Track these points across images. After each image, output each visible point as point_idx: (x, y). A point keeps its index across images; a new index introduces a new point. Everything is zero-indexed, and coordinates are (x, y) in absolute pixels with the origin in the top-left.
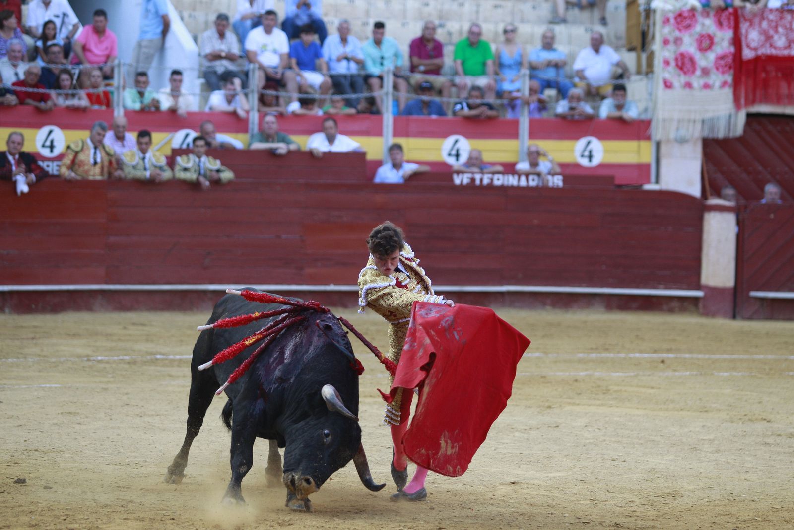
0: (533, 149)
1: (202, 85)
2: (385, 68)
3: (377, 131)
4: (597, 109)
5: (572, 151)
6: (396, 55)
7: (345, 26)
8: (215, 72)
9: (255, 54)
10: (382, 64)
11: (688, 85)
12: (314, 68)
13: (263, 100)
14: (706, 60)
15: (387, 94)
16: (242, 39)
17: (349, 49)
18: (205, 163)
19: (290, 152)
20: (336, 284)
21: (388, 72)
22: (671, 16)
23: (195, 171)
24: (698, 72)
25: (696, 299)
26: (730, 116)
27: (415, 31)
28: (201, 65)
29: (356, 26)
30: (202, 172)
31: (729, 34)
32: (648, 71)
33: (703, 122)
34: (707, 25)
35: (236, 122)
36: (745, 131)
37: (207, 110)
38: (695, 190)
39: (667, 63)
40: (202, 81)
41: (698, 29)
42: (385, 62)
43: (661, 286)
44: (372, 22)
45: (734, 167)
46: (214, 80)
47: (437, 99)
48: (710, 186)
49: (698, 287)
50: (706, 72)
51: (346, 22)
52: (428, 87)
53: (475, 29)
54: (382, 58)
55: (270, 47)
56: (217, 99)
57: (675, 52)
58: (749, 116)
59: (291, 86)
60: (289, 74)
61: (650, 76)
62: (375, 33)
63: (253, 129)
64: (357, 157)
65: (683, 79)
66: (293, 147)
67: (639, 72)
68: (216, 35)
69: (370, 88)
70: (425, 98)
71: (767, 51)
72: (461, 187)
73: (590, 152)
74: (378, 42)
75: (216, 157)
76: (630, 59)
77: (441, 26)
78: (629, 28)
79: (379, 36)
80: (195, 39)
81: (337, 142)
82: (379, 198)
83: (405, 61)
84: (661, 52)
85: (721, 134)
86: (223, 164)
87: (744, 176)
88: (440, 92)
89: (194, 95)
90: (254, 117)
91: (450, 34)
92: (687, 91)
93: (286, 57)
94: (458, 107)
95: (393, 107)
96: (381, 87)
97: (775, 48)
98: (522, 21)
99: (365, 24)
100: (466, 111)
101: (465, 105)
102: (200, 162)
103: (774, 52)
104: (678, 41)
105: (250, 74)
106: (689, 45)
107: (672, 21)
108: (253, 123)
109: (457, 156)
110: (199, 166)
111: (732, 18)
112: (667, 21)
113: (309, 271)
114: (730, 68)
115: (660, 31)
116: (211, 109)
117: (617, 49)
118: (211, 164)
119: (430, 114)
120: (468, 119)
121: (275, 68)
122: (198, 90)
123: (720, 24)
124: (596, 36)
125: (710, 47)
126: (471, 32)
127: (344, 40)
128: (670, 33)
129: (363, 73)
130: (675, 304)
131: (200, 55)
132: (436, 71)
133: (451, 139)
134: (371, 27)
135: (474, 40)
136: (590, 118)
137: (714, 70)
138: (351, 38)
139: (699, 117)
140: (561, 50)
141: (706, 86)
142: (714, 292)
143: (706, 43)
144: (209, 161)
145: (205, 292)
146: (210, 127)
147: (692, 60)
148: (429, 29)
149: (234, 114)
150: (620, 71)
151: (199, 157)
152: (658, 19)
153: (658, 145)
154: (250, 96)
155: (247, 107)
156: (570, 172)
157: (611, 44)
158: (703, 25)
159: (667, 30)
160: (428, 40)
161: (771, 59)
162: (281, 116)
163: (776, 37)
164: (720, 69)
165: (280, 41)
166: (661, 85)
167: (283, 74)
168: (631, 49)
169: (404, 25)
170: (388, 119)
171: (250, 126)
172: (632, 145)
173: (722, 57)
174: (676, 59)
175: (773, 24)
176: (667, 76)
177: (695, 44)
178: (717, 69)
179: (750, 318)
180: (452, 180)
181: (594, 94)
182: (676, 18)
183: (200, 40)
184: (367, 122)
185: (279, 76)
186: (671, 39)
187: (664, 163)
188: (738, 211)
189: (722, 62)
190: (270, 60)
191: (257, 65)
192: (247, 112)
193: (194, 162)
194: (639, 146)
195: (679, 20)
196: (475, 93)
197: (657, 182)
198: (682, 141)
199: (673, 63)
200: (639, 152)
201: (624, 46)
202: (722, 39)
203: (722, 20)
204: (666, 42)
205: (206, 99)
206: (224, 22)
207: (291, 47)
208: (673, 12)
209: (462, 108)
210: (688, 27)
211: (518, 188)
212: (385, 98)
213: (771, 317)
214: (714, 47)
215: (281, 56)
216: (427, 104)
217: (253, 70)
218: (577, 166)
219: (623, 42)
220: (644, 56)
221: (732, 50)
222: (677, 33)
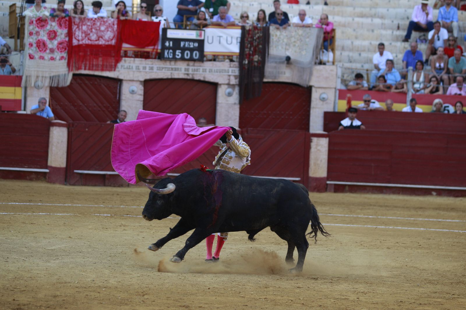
11: (42, 58)
14: (53, 44)
22: (34, 19)
24: (48, 51)
25: (45, 173)
26: (65, 74)
31: (65, 31)
32: (22, 48)
33: (50, 77)
34: (53, 25)
36: (71, 83)
39: (31, 45)
41: (48, 27)
43: (26, 166)
45: (67, 103)
49: (46, 167)
50: (52, 51)
57: (36, 39)
58: (74, 75)
61: (22, 52)
65: (40, 54)
67: (16, 50)
71: (86, 42)
76: (11, 42)
78: (10, 26)
84: (28, 40)
87: (72, 107)
92: (42, 61)
97: (91, 40)
103: (90, 42)
104: (37, 33)
106: (43, 36)
107: (34, 22)
111: (67, 23)
112: (31, 23)
114: (65, 49)
115: (28, 28)
123: (60, 25)
125: (54, 38)
128: (33, 29)
130: (33, 176)
137: (56, 50)
139: (48, 75)
141: (52, 59)
142: (55, 170)
143: (52, 35)
147: (44, 44)
150: (5, 49)
152: (27, 21)
158: (51, 25)
159: (31, 27)
161: (87, 46)
163: (91, 34)
164: (60, 50)
166: (28, 57)
168: (11, 38)
172: (11, 89)
173: (60, 43)
174: (36, 43)
175: (90, 27)
176: (31, 52)
177: (46, 35)
178: (58, 49)
179: (74, 185)
182: (36, 21)
186: (34, 32)
187: (29, 99)
188: (68, 126)
189: (61, 46)
194: (15, 90)
195: (38, 22)
197: (25, 110)
198: (38, 88)
199: (35, 45)
200: (15, 93)
201: (7, 35)
202: (62, 34)
203: (61, 23)
204: (31, 34)
208: (35, 18)
210: (43, 26)
213: (85, 184)
214: (57, 38)
219: (7, 33)
220: (19, 41)
221: (67, 39)
222: (37, 29)
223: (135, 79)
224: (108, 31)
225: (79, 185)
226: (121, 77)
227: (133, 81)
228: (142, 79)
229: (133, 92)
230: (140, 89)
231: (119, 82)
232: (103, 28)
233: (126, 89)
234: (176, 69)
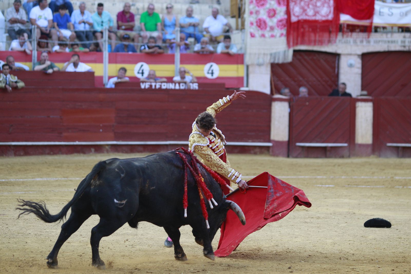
0: (182, 70)
1: (7, 37)
2: (104, 27)
3: (100, 61)
4: (215, 48)
5: (203, 70)
6: (110, 21)
7: (83, 5)
8: (14, 30)
9: (35, 20)
10: (102, 25)
11: (263, 36)
12: (66, 28)
13: (39, 45)
14: (272, 22)
15: (105, 41)
16: (28, 13)
17: (85, 18)
18: (9, 78)
19: (54, 72)
20: (79, 141)
21: (105, 29)
23: (4, 82)
24: (268, 29)
25: (268, 148)
26: (285, 52)
27: (120, 8)
28: (6, 26)
29: (88, 5)
30: (8, 83)
31: (284, 9)
32: (242, 28)
33: (271, 55)
34: (272, 3)
35: (25, 56)
36: (293, 59)
37: (10, 50)
38: (267, 90)
39: (252, 24)
40: (7, 35)
41: (268, 6)
42: (104, 24)
43: (250, 141)
44: (97, 3)
45: (288, 79)
46: (13, 34)
47: (132, 44)
48: (275, 88)
49: (269, 141)
50: (272, 29)
51: (83, 3)
52: (127, 37)
53: (151, 7)
54: (102, 22)
55: (43, 17)
56: (15, 44)
57: (256, 18)
58: (295, 51)
59: (54, 37)
60: (53, 31)
61: (243, 30)
62: (98, 9)
63: (34, 60)
64: (90, 74)
65: (260, 32)
66: (55, 69)
67: (237, 29)
68: (14, 10)
69: (96, 38)
70: (126, 43)
71: (304, 17)
72: (145, 89)
73: (212, 71)
74: (100, 14)
75: (15, 75)
76: (233, 22)
77: (133, 5)
78: (232, 6)
79: (100, 10)
80: (3, 13)
81: (79, 66)
82: (101, 96)
83: (114, 24)
84: (249, 18)
85: (281, 61)
86: (18, 78)
87: (293, 83)
88: (133, 40)
89: (3, 42)
90: (35, 54)
91: (138, 9)
92: (263, 39)
93: (51, 22)
94: (143, 48)
95: (109, 47)
96: (102, 37)
97: (308, 16)
98: (176, 2)
99: (93, 4)
100: (147, 49)
101: (146, 47)
102: (6, 77)
103: (307, 18)
104: (257, 12)
105: (33, 31)
106: (263, 15)
107: (254, 2)
108: (34, 57)
109: (143, 73)
110: (6, 80)
112: (251, 2)
113: (65, 134)
114: (285, 26)
115: (248, 7)
116: (12, 49)
117: (226, 16)
118: (12, 78)
119: (128, 51)
120: (148, 54)
121: (46, 27)
122: (5, 40)
123: (279, 3)
124: (215, 10)
125: (274, 15)
126: (149, 8)
127: (82, 13)
128: (253, 8)
129: (92, 30)
130: (257, 150)
131: (5, 21)
132: (131, 29)
133: (139, 65)
134: (96, 6)
135: (151, 12)
136: (212, 53)
137: (276, 28)
138: (86, 12)
139: (269, 52)
140: (197, 18)
141: (272, 36)
142: (278, 144)
143: (272, 14)
144: (11, 77)
145: (10, 146)
146: (11, 59)
147: (265, 22)
148: (127, 6)
149: (24, 52)
150: (227, 28)
151: (6, 75)
152: (247, 1)
153: (248, 67)
154: (33, 43)
155: (31, 48)
156: (202, 82)
157: (222, 14)
158: (270, 4)
159: (252, 6)
160: (127, 13)
161: (306, 21)
162: (49, 53)
163: (308, 10)
164: (280, 27)
165: (48, 13)
166: (249, 36)
167: (50, 31)
168: (233, 17)
169: (113, 4)
170: (106, 54)
171: (33, 58)
172: (234, 67)
173: (281, 21)
174: (257, 22)
175: (307, 3)
176: (252, 30)
177: (266, 14)
178: (278, 27)
179: (296, 157)
180: (140, 86)
181: (214, 41)
183: (5, 13)
184: (95, 56)
185: (48, 32)
186: (254, 11)
187: (251, 76)
188: (290, 101)
189: (280, 23)
190: (43, 23)
191: (36, 26)
192: (31, 51)
193: (3, 77)
194: (238, 68)
195: (258, 1)
196: (152, 40)
197: (247, 86)
198: (260, 65)
199: (255, 24)
200: (237, 71)
201: (228, 15)
202: (280, 12)
203: (280, 1)
204: (251, 13)
205: (9, 44)
206: (19, 4)
207: (53, 16)
209: (145, 48)
210: (263, 5)
211: (175, 90)
212: (104, 43)
213: (307, 157)
214: (276, 16)
215: (49, 21)
216: (126, 46)
217: (34, 29)
218: (206, 78)
219: (229, 13)
220: (240, 20)
221: (286, 17)
222: (257, 8)
223: (353, 53)
224: (324, 6)
225: (301, 157)
226: (339, 51)
227: (350, 55)
228: (360, 52)
229: (351, 66)
230: (358, 63)
231: (336, 56)
232: (319, 4)
233: (344, 63)
234: (393, 42)
